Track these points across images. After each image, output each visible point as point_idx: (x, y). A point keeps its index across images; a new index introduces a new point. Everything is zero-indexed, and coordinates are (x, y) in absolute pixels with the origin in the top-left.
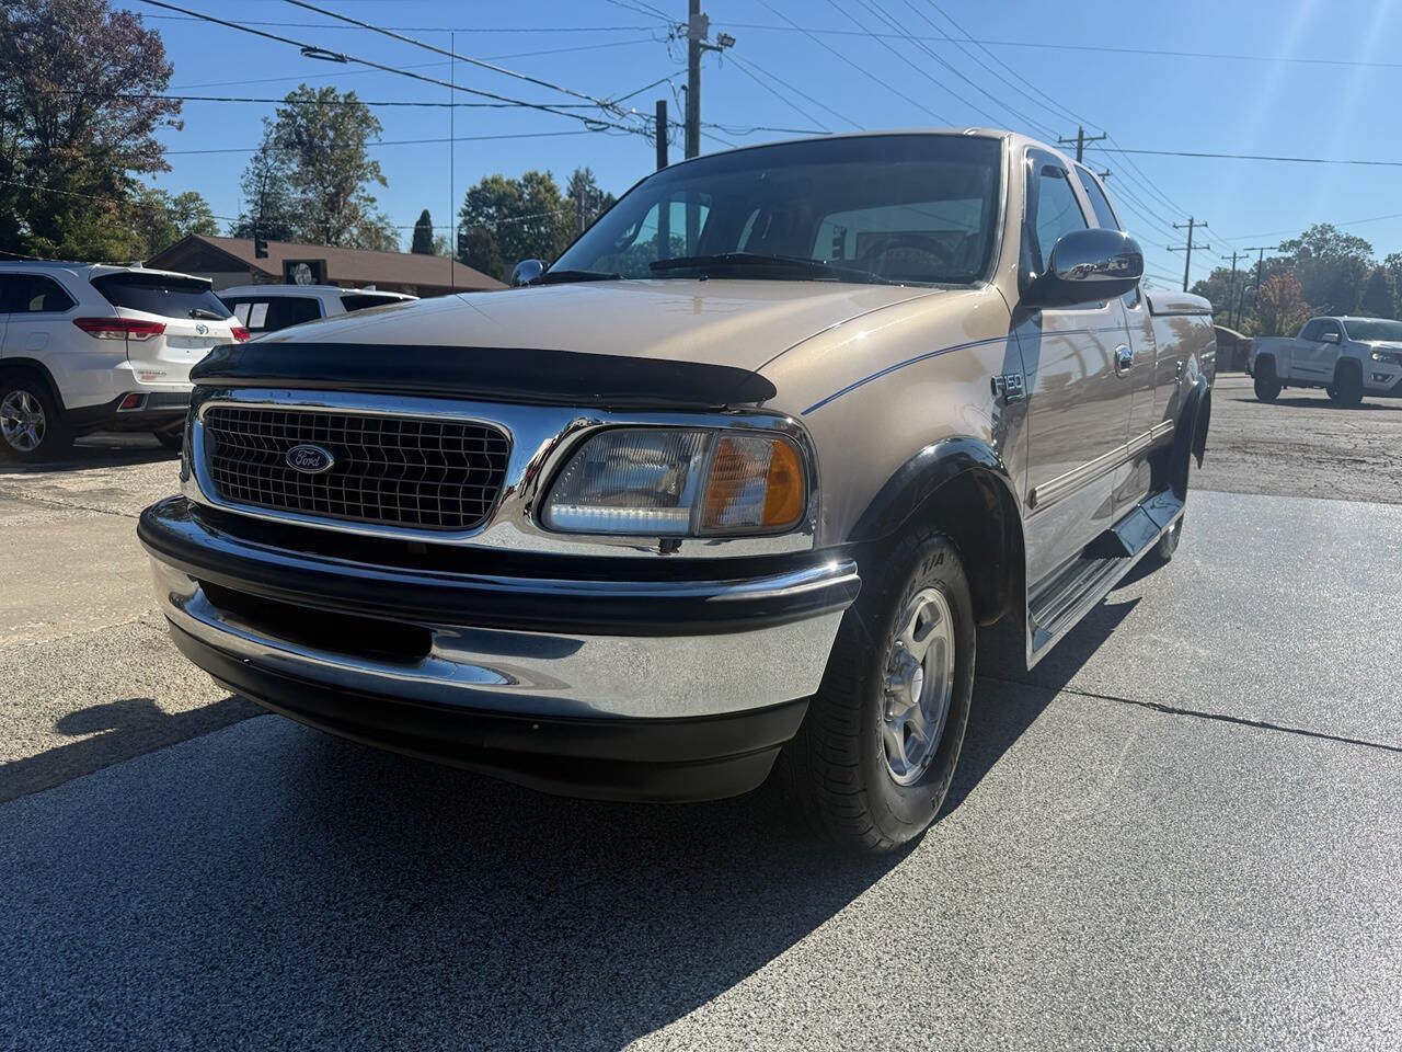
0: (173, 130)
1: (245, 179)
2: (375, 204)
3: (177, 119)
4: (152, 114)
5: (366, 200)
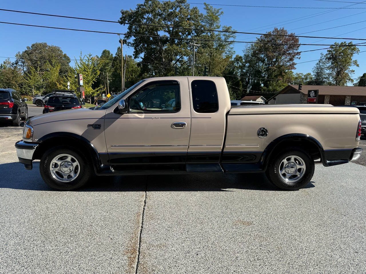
0: (298, 59)
1: (313, 69)
2: (354, 72)
3: (299, 57)
4: (294, 56)
5: (351, 71)
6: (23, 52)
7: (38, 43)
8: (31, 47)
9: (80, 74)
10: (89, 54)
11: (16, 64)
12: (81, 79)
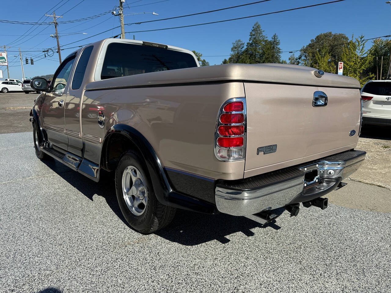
6: (307, 46)
7: (322, 34)
8: (315, 40)
9: (339, 62)
10: (361, 36)
11: (299, 58)
12: (341, 67)
